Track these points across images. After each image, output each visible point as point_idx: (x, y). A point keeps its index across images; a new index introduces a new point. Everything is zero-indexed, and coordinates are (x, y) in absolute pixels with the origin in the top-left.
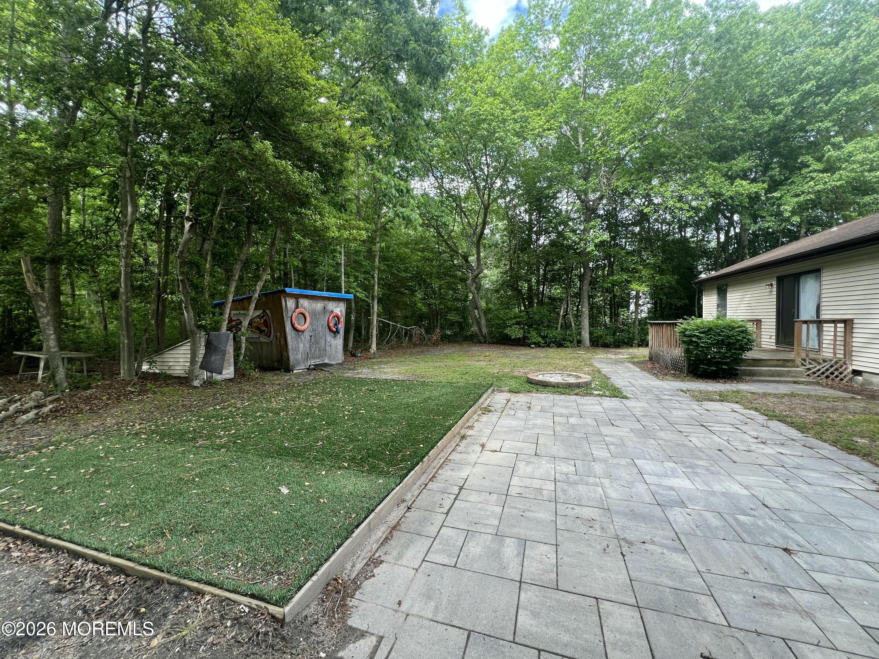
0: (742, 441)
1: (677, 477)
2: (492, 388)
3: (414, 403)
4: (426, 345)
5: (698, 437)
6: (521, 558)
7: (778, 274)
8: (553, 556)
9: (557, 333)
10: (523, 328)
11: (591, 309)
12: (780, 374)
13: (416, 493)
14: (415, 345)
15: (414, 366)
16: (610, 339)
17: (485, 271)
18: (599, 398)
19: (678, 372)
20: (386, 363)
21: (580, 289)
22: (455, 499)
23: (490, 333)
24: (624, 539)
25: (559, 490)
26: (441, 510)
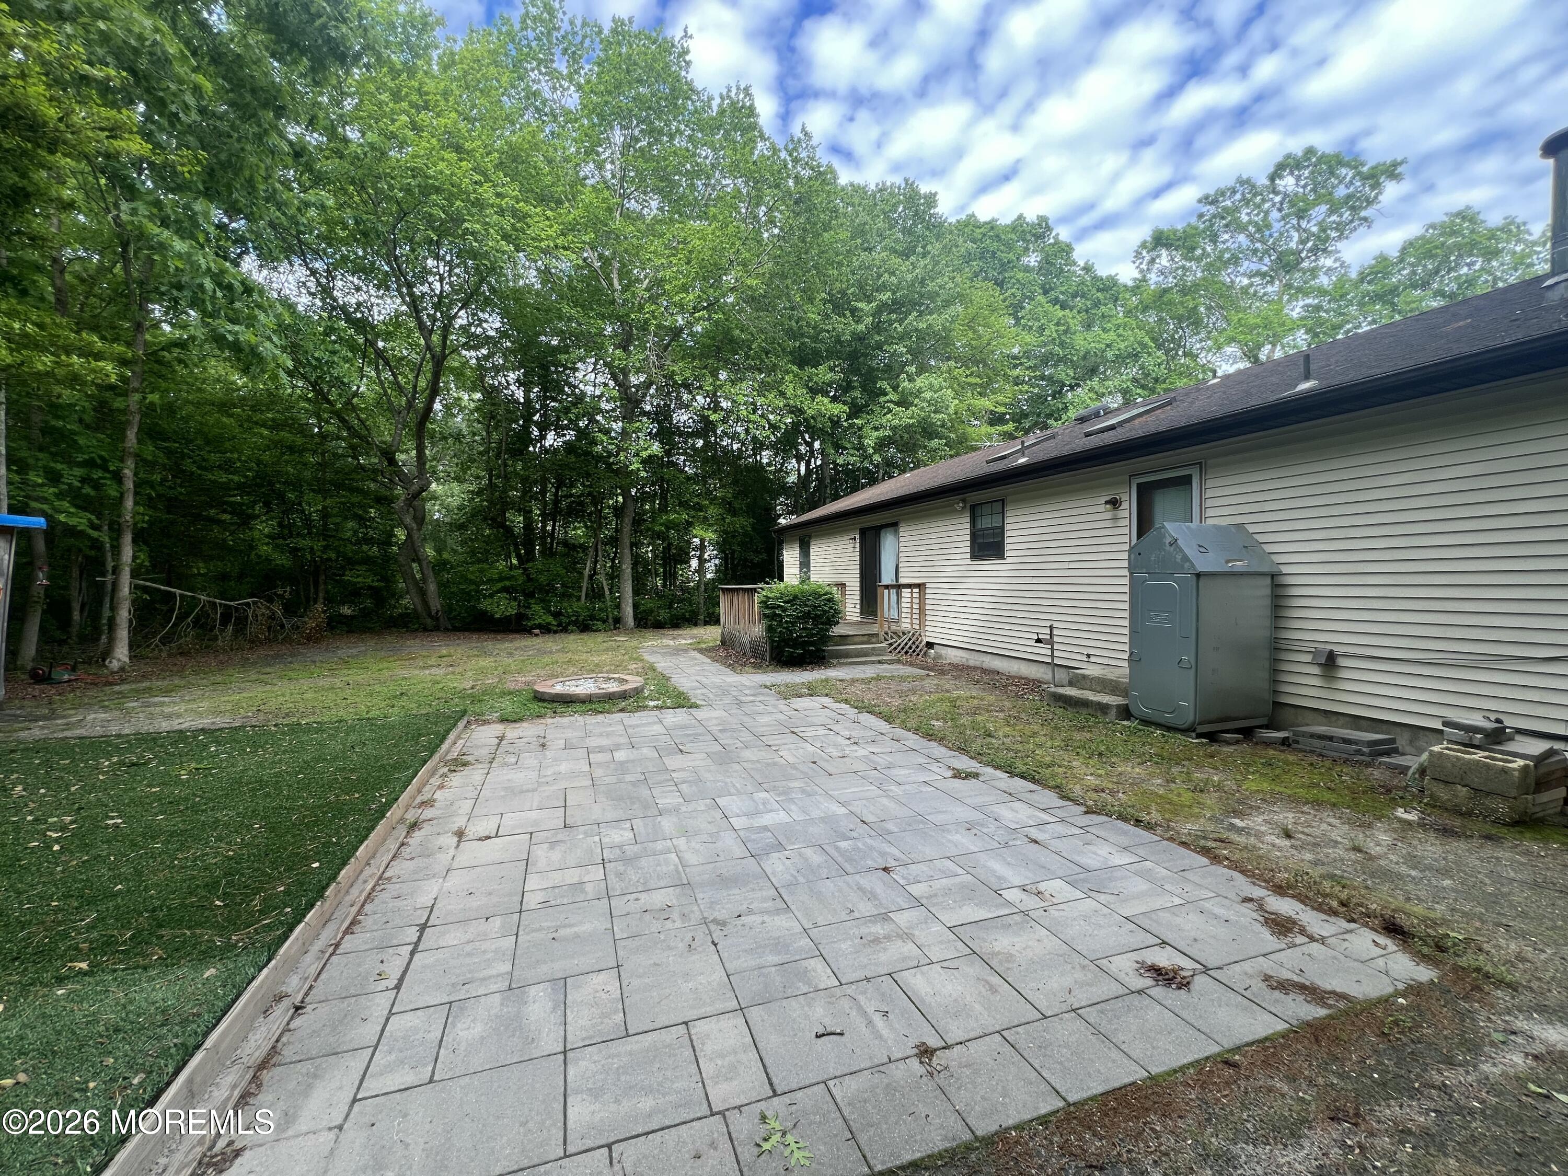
0: (836, 745)
1: (771, 811)
2: (466, 719)
3: (276, 775)
4: (287, 640)
5: (789, 749)
6: (560, 1013)
7: (860, 526)
8: (614, 987)
9: (579, 606)
10: (515, 599)
11: (635, 565)
12: (865, 654)
13: (313, 970)
14: (254, 642)
15: (258, 692)
16: (664, 615)
17: (434, 486)
18: (657, 712)
19: (759, 661)
20: (167, 692)
21: (617, 530)
22: (412, 953)
23: (448, 609)
24: (715, 921)
25: (611, 877)
26: (383, 984)
